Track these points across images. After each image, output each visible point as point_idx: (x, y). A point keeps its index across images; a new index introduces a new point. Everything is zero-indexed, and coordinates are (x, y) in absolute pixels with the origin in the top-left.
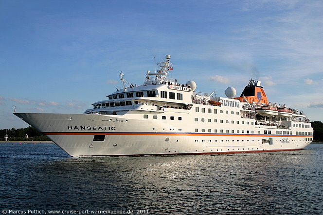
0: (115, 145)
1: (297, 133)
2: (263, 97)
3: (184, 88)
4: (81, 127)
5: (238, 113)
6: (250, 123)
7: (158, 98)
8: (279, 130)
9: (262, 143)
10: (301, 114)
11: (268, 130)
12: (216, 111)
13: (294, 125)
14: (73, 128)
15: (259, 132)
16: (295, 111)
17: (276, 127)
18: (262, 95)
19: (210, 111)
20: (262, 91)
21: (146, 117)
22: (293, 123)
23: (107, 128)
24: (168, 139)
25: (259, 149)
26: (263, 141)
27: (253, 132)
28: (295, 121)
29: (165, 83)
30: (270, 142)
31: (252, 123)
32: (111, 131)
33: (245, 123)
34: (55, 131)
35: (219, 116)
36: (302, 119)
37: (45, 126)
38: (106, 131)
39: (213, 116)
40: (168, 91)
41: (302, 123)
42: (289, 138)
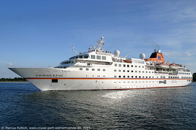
0: (65, 85)
1: (182, 77)
2: (162, 59)
3: (106, 53)
4: (43, 75)
5: (143, 67)
6: (151, 72)
7: (89, 59)
8: (170, 76)
9: (160, 83)
10: (185, 67)
11: (163, 76)
12: (128, 66)
13: (180, 73)
14: (39, 76)
15: (157, 77)
16: (181, 66)
17: (168, 74)
18: (161, 57)
19: (124, 66)
20: (162, 55)
21: (81, 69)
22: (179, 72)
23: (58, 76)
24: (96, 81)
25: (157, 86)
26: (160, 82)
27: (153, 77)
28: (181, 71)
29: (94, 51)
30: (165, 82)
31: (153, 72)
32: (60, 77)
33: (148, 72)
34: (30, 77)
35: (130, 69)
36: (185, 70)
37: (24, 75)
38: (57, 77)
39: (126, 69)
40: (96, 55)
41: (185, 72)
42: (177, 80)
